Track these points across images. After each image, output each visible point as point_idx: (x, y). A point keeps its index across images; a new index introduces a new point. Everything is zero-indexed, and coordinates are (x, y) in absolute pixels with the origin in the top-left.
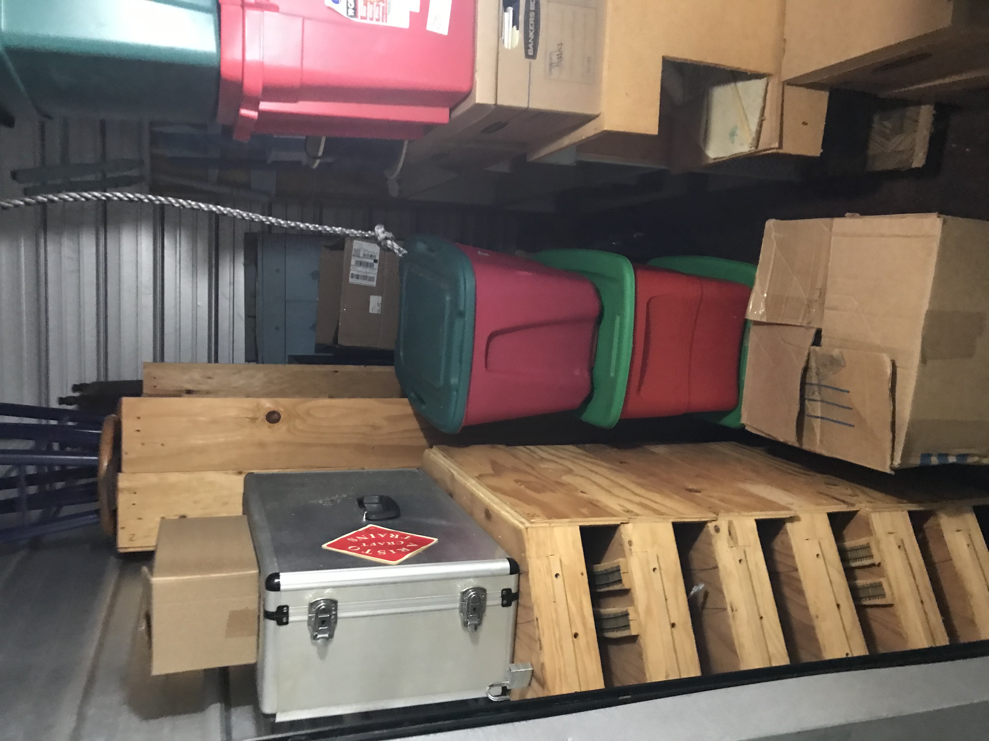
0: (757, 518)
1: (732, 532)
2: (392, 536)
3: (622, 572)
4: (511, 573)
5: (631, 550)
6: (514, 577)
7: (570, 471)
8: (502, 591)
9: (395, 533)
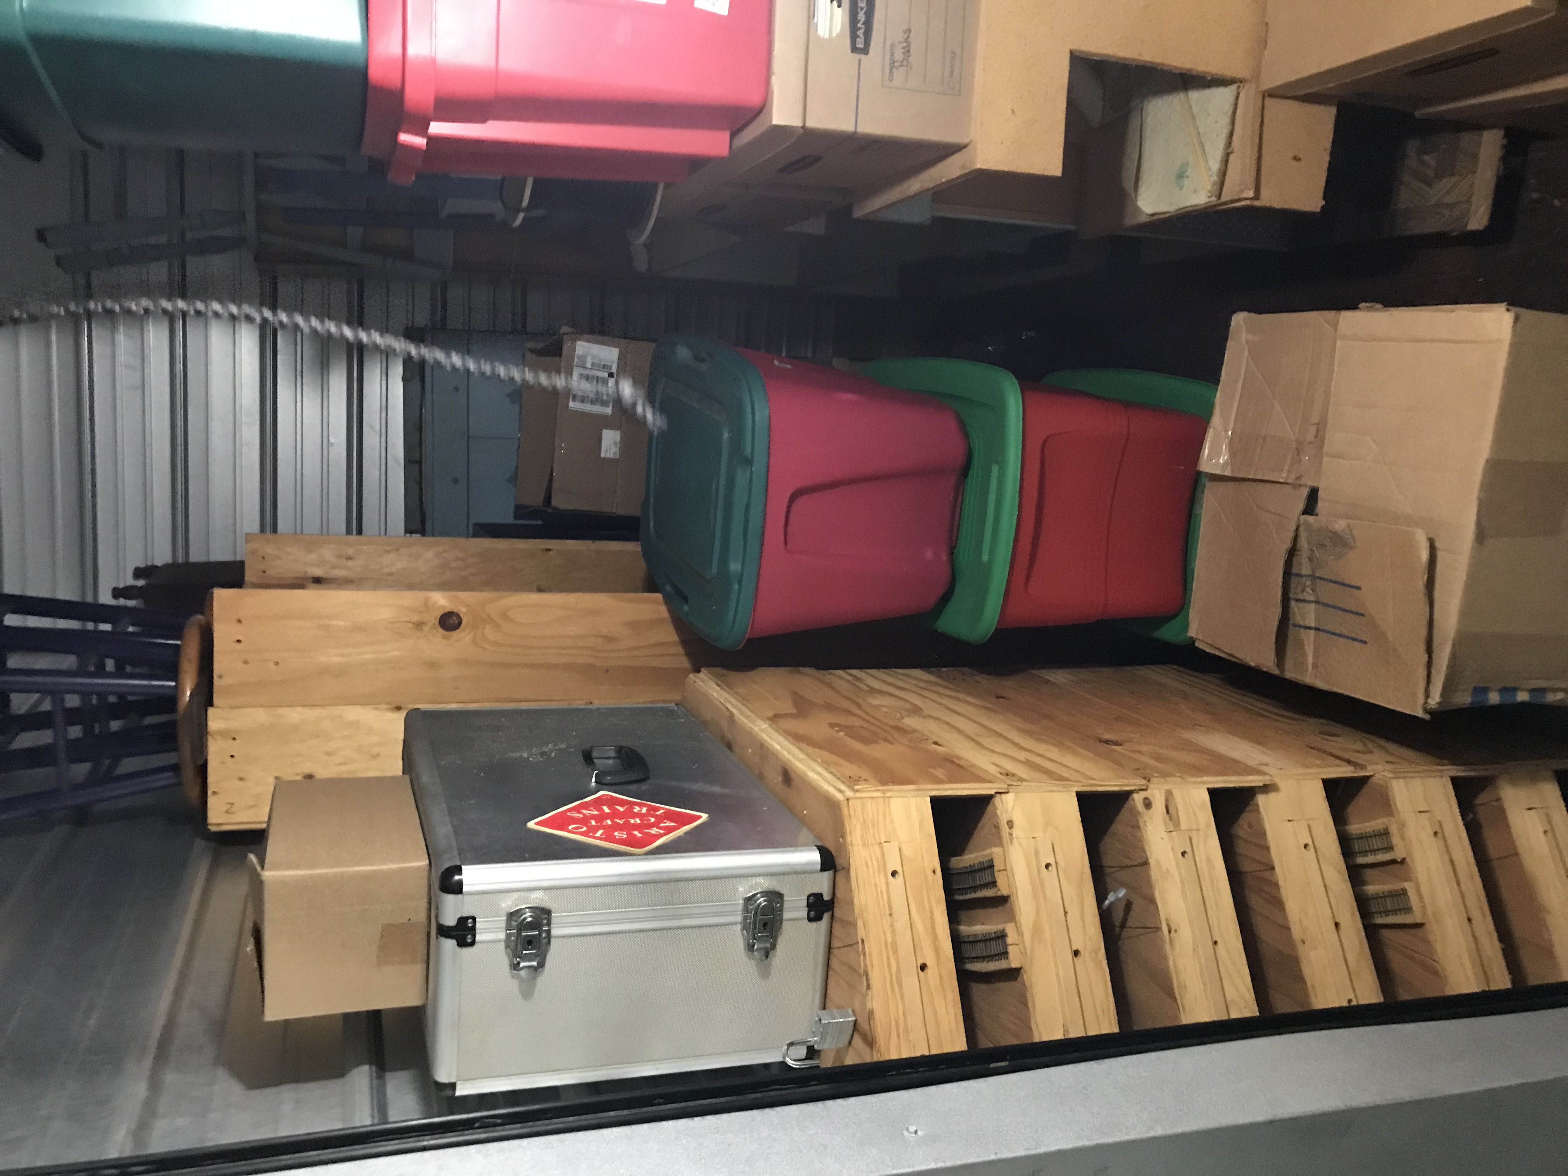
0: (1211, 786)
1: (1171, 809)
2: (637, 809)
3: (996, 869)
4: (824, 869)
5: (1011, 834)
6: (827, 875)
7: (916, 711)
8: (809, 896)
9: (641, 805)
